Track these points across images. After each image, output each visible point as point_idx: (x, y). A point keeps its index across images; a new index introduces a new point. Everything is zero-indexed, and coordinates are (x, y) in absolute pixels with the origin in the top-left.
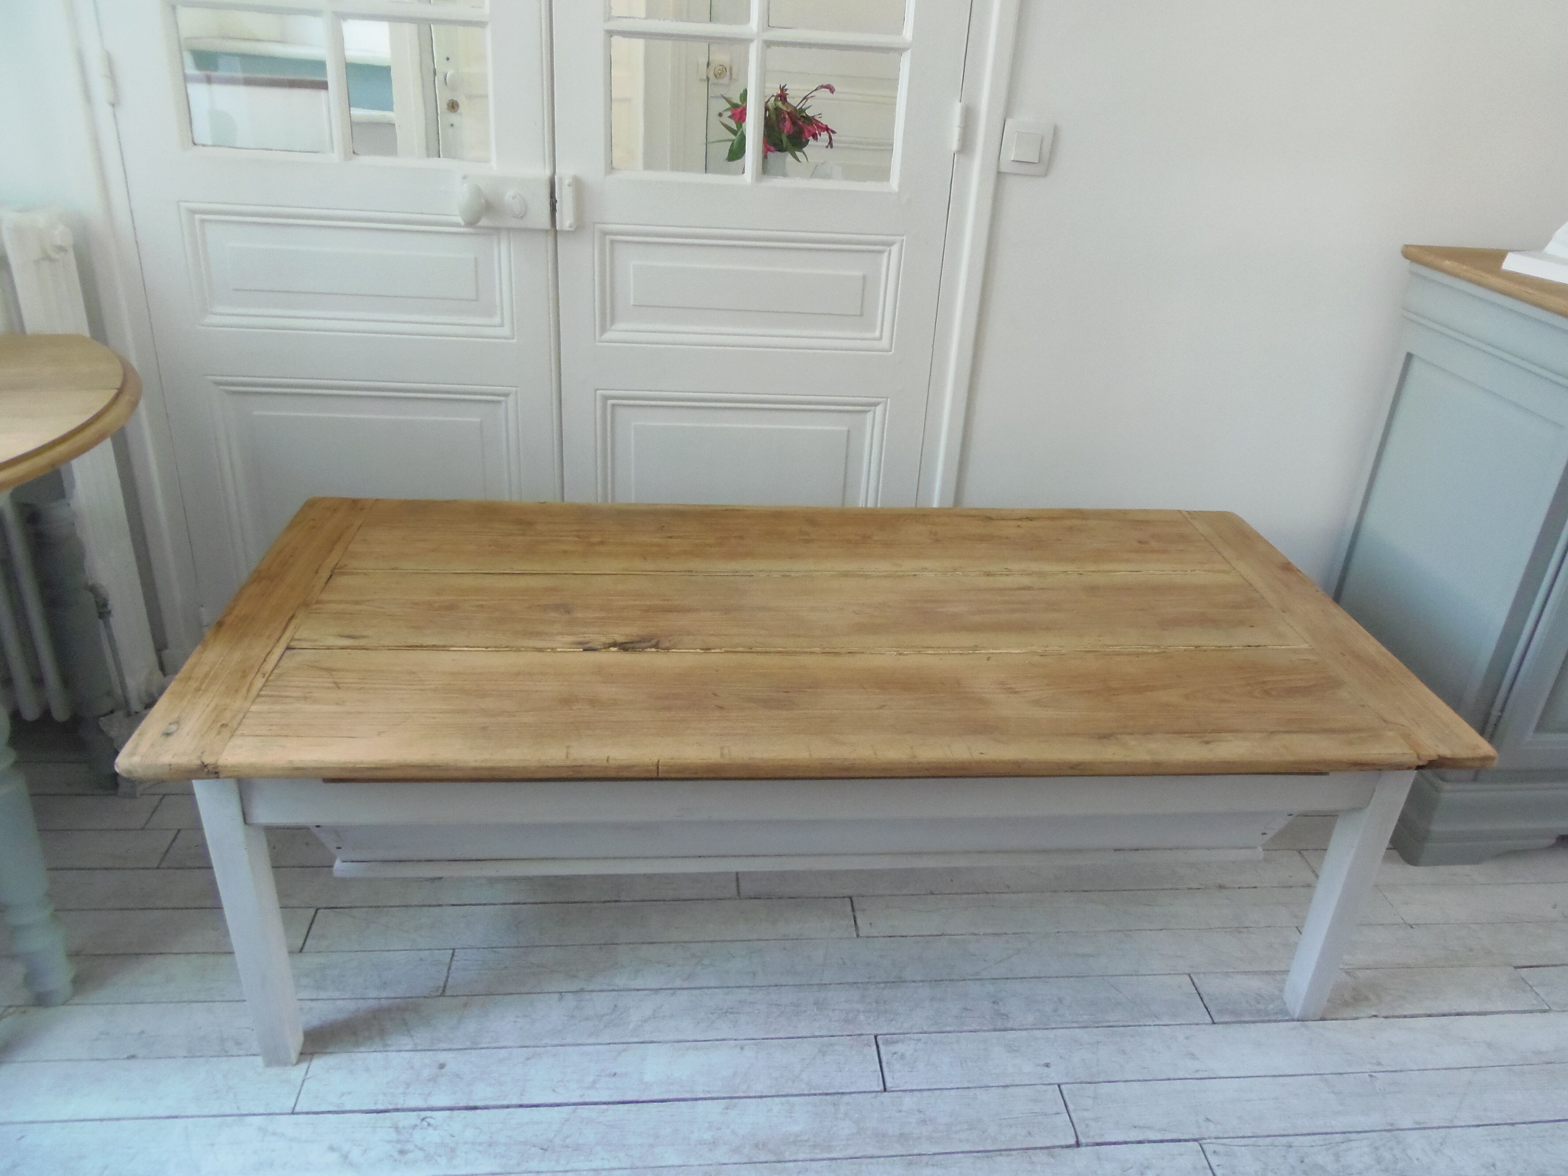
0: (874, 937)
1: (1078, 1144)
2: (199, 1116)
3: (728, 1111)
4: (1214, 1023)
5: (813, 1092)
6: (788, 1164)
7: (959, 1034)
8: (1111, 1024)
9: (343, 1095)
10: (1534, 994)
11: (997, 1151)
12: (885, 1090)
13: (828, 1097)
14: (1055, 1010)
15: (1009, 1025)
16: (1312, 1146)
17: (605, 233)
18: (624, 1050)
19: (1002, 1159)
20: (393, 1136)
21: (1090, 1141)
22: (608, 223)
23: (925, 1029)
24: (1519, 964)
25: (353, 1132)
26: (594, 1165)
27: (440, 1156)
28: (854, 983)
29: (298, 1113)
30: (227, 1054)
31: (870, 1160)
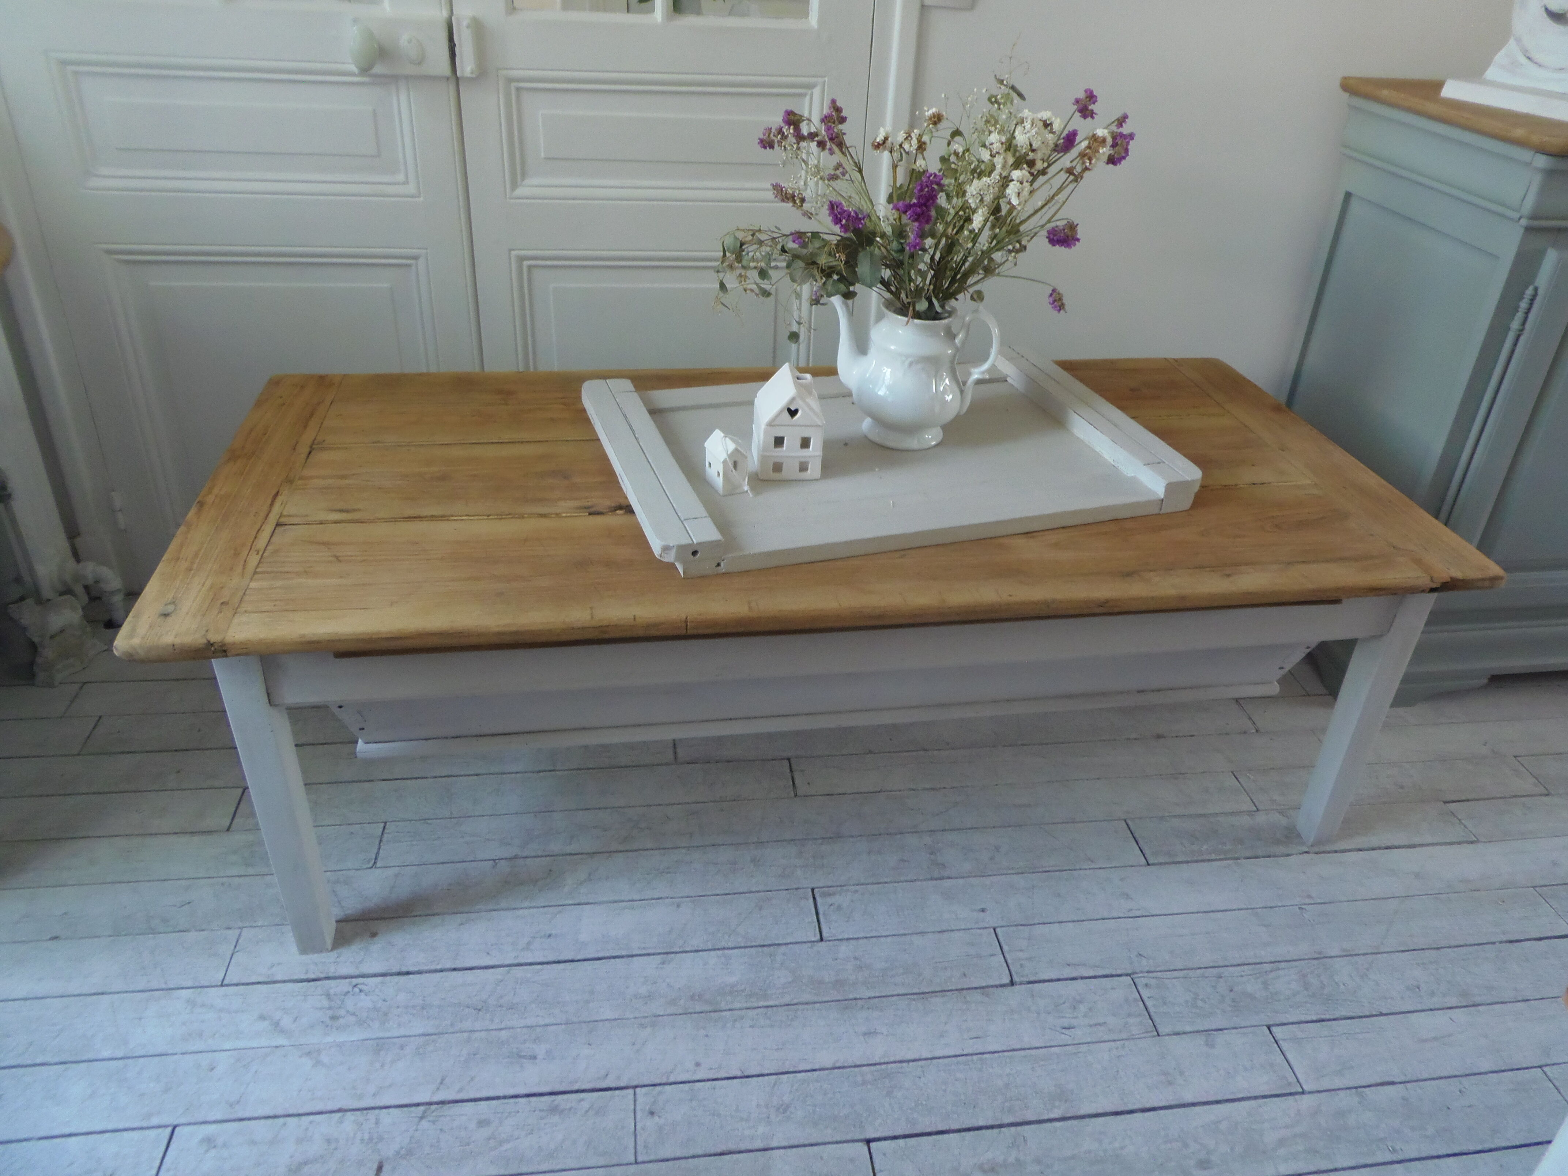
0: (811, 796)
1: (1012, 983)
2: (126, 992)
3: (664, 966)
4: (1148, 864)
5: (749, 944)
6: (724, 1013)
7: (896, 885)
8: (1047, 869)
9: (273, 966)
10: (1463, 826)
11: (932, 992)
12: (822, 939)
13: (765, 948)
14: (992, 859)
15: (946, 873)
16: (1242, 976)
17: (510, 80)
18: (560, 912)
19: (937, 1000)
20: (325, 1003)
21: (1025, 979)
22: (511, 69)
23: (862, 881)
24: (1449, 798)
25: (284, 1001)
26: (531, 1021)
27: (372, 1020)
28: (792, 840)
29: (227, 985)
30: (153, 931)
31: (806, 1006)
